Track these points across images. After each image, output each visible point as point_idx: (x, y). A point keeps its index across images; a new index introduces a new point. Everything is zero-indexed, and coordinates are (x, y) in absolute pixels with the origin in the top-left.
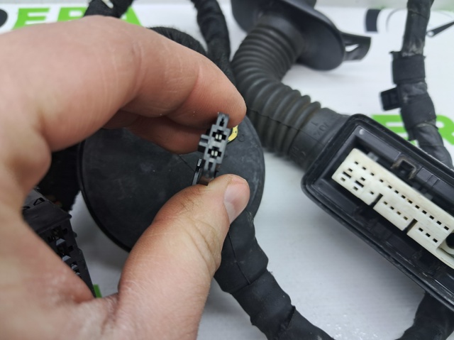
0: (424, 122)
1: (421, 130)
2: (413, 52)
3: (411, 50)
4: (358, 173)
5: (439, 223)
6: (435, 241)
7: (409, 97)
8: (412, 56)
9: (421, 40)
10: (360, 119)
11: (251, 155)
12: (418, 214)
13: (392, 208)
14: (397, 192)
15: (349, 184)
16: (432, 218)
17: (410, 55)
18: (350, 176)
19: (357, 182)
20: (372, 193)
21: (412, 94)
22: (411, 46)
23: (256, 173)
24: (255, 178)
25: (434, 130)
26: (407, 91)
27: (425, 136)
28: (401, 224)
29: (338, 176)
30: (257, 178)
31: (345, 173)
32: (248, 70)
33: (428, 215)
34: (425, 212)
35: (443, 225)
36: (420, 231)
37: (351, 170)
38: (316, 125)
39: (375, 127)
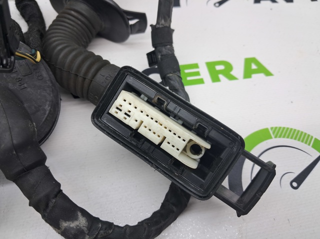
0: (171, 73)
1: (169, 78)
2: (162, 24)
3: (161, 23)
4: (126, 107)
5: (179, 137)
6: (178, 149)
7: (162, 56)
8: (162, 27)
9: (167, 17)
10: (128, 70)
11: (46, 90)
12: (166, 133)
13: (150, 130)
14: (152, 119)
15: (120, 116)
16: (175, 134)
17: (161, 26)
18: (121, 110)
19: (126, 114)
20: (136, 121)
21: (163, 54)
22: (161, 20)
23: (48, 103)
24: (47, 106)
25: (177, 78)
26: (160, 52)
27: (172, 82)
28: (156, 141)
29: (113, 111)
30: (49, 106)
31: (117, 108)
32: (54, 39)
33: (172, 132)
34: (170, 131)
35: (182, 139)
36: (168, 144)
37: (121, 106)
38: (103, 76)
39: (138, 75)
